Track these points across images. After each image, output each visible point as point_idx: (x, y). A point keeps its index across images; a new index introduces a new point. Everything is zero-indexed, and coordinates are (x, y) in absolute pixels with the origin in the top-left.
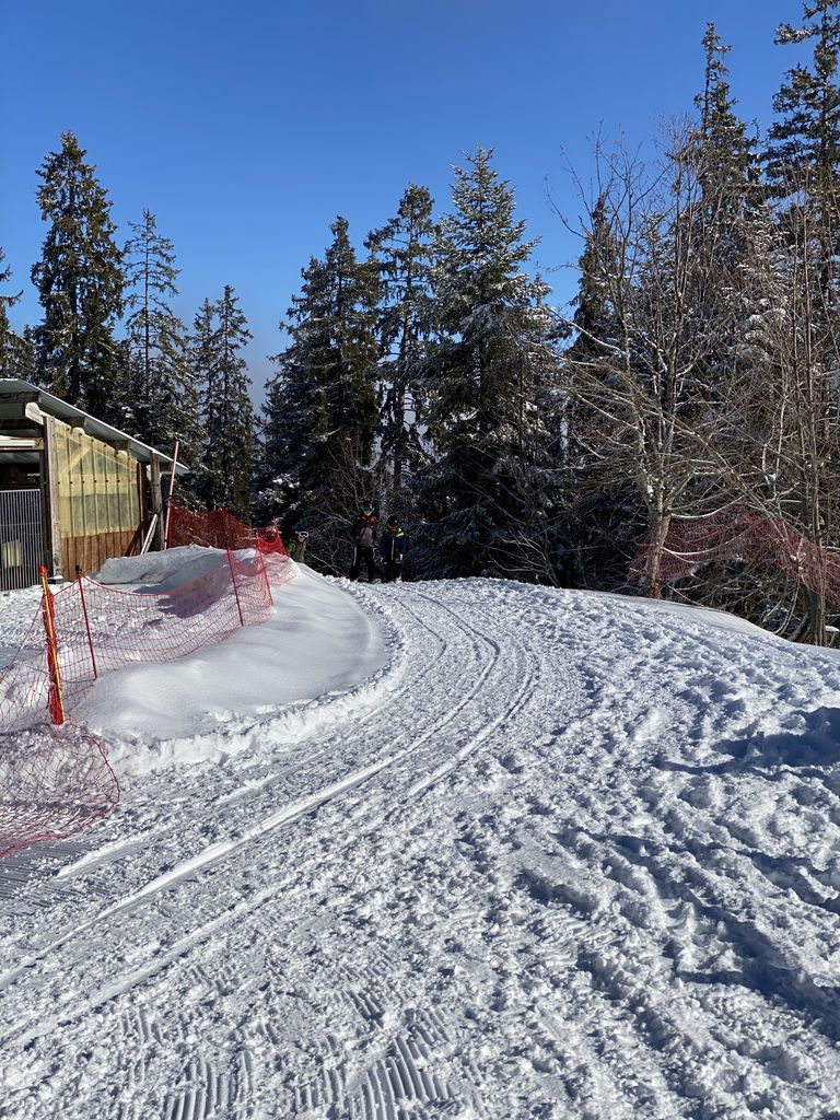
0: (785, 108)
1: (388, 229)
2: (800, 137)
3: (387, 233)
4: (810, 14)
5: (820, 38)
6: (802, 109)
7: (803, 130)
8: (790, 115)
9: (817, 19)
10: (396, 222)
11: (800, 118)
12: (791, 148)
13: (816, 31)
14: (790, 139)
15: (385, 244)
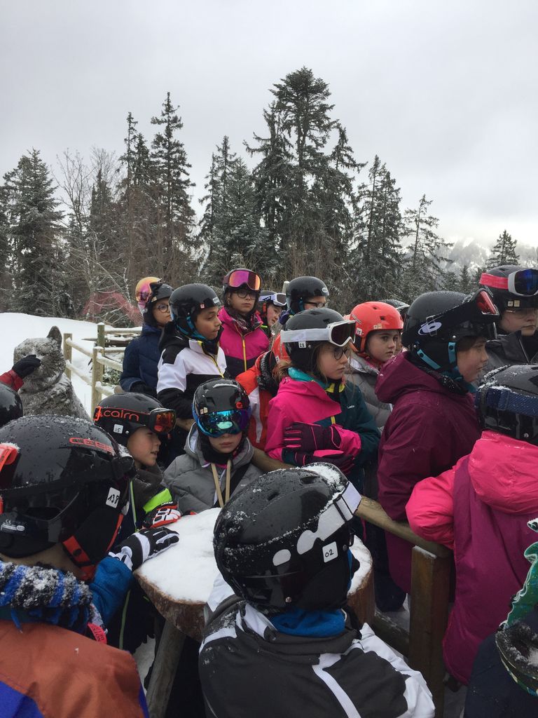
0: (155, 148)
1: (13, 173)
2: (161, 159)
3: (13, 174)
4: (164, 115)
5: (166, 124)
6: (161, 149)
7: (161, 156)
8: (157, 150)
9: (166, 117)
10: (16, 170)
11: (161, 152)
12: (158, 162)
13: (166, 122)
14: (157, 159)
15: (12, 179)
